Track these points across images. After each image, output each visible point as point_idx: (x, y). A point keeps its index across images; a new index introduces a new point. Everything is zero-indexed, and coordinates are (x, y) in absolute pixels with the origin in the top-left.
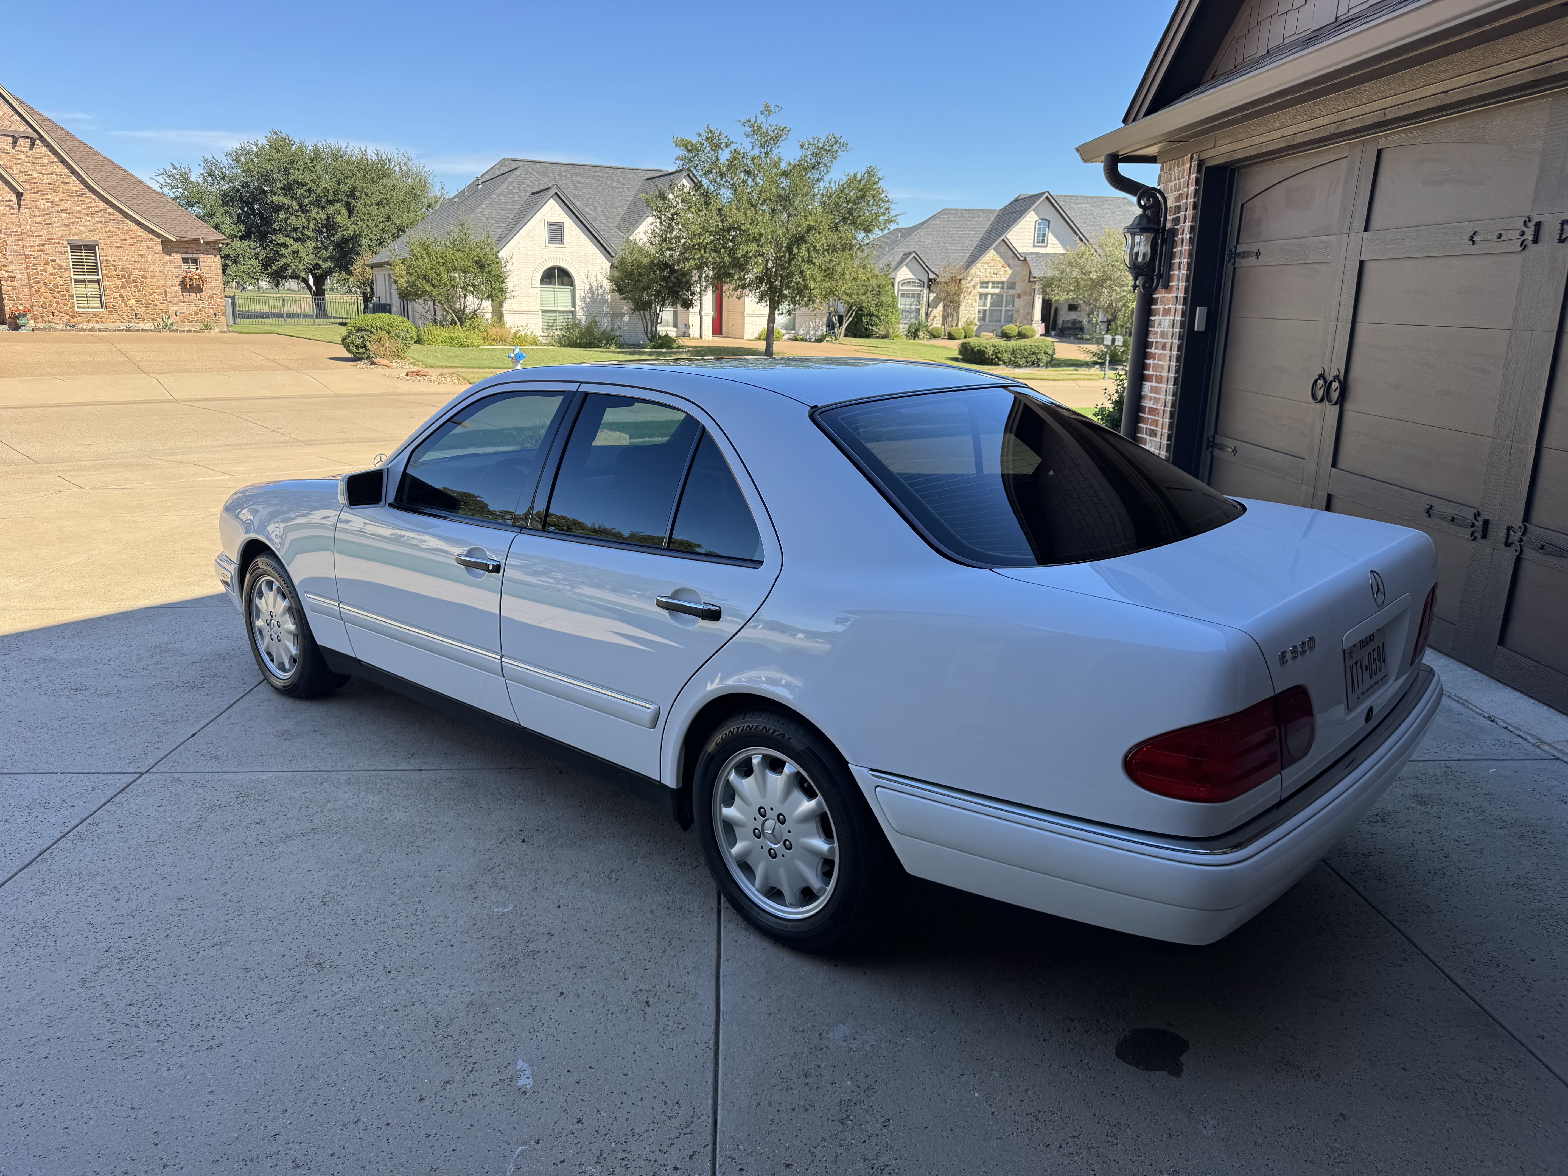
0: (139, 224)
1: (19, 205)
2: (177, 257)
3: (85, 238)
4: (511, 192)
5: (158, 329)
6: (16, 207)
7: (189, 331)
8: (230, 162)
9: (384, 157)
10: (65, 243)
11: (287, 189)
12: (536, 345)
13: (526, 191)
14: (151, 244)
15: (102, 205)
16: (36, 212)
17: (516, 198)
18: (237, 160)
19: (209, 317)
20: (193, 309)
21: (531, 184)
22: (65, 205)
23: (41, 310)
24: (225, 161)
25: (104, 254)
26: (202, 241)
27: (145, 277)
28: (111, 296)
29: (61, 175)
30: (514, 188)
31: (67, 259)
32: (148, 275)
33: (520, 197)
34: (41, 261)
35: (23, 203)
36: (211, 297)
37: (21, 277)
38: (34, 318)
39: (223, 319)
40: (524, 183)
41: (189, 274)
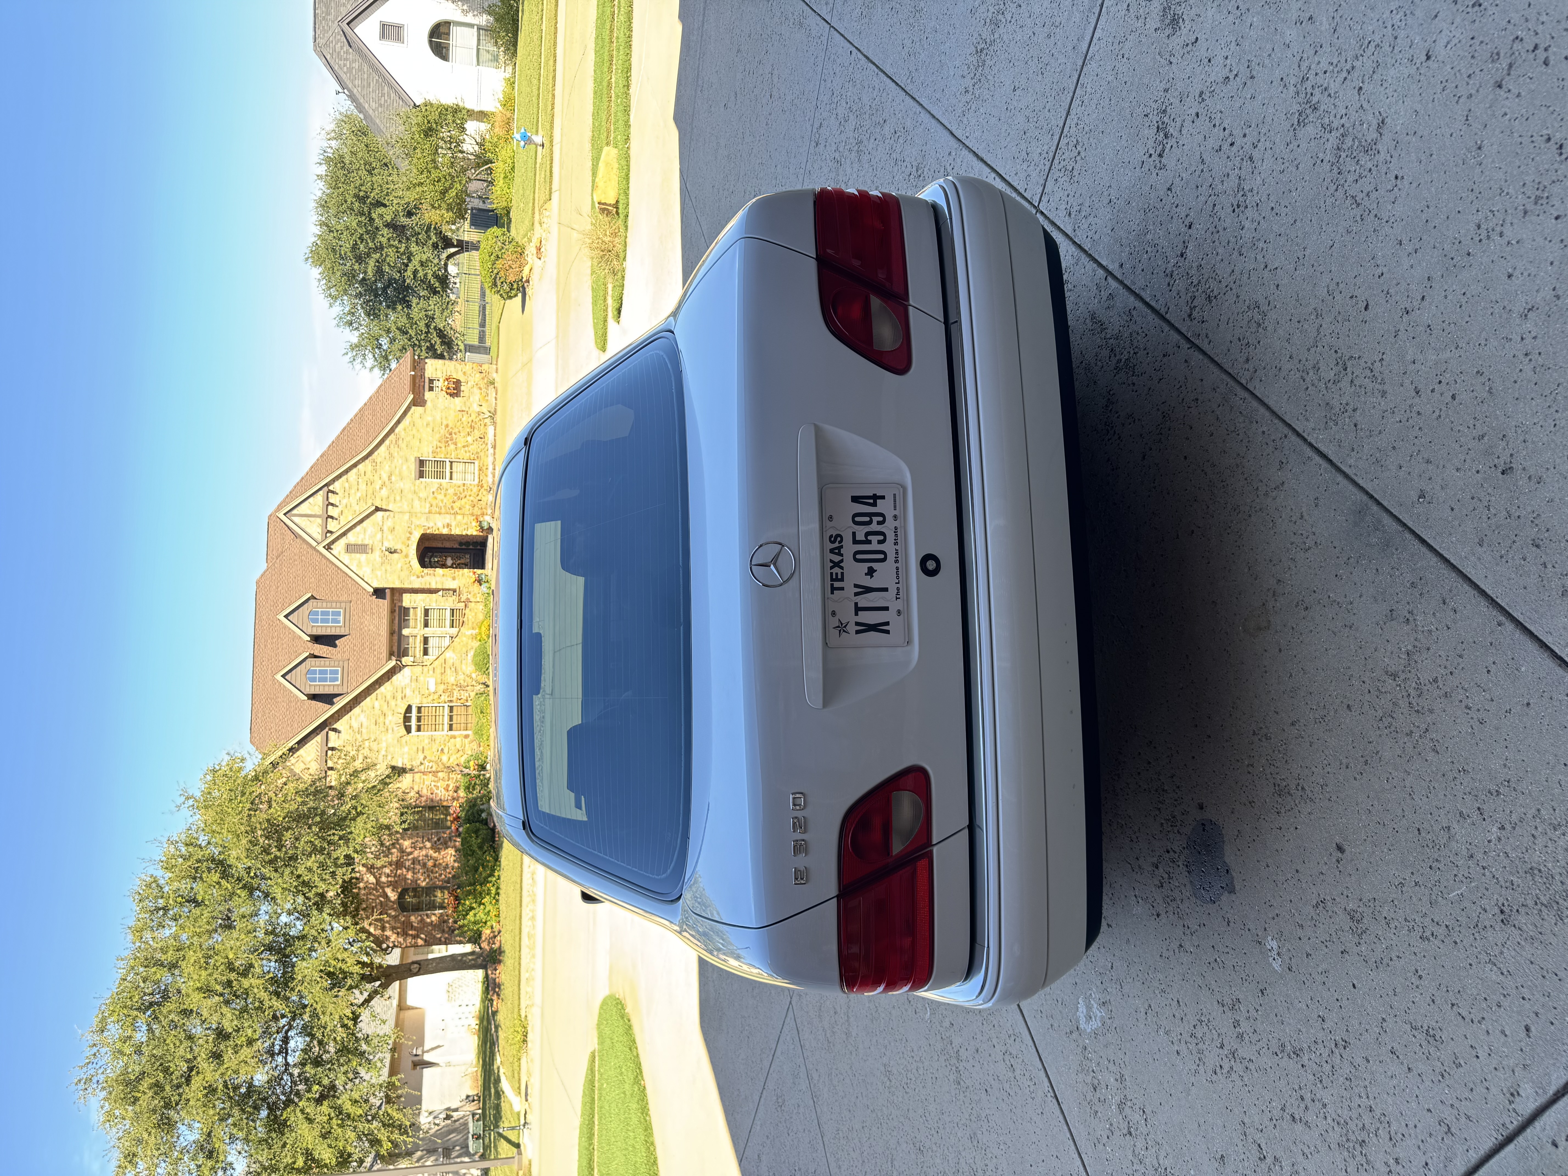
0: (399, 422)
1: (386, 510)
2: (428, 395)
3: (413, 467)
4: (350, 69)
5: (494, 423)
6: (388, 513)
7: (496, 399)
8: (337, 304)
9: (322, 157)
10: (418, 482)
11: (359, 259)
12: (514, 83)
13: (347, 52)
14: (417, 415)
15: (383, 448)
16: (392, 498)
17: (356, 65)
18: (335, 298)
19: (483, 379)
20: (476, 390)
21: (339, 44)
22: (385, 477)
23: (476, 508)
24: (337, 309)
25: (426, 454)
26: (413, 373)
27: (447, 426)
28: (464, 455)
29: (359, 475)
30: (345, 65)
31: (431, 482)
32: (445, 423)
33: (354, 61)
34: (434, 503)
35: (384, 507)
36: (465, 373)
37: (447, 519)
38: (483, 514)
39: (485, 367)
40: (339, 53)
41: (444, 389)
